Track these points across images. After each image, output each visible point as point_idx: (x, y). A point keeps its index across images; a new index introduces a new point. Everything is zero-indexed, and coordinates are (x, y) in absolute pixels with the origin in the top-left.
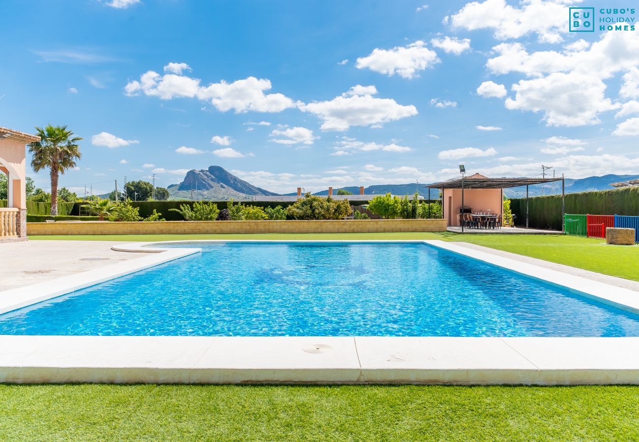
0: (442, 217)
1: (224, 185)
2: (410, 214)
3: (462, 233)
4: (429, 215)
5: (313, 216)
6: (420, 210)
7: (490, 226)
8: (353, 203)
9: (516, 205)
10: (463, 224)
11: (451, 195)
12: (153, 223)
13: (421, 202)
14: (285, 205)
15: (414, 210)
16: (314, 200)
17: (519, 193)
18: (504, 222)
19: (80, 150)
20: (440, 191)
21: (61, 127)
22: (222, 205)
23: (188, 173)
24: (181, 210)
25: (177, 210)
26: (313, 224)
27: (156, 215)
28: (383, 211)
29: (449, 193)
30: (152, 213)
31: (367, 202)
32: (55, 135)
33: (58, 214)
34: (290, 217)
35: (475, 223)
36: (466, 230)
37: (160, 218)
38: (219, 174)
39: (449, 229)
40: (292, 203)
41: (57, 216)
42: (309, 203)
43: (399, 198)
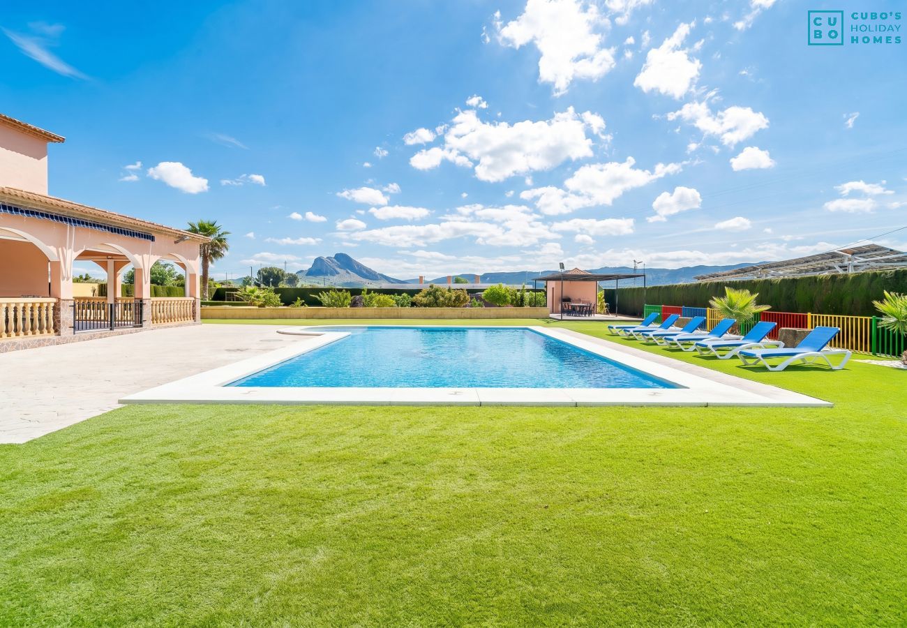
0: (545, 306)
1: (349, 271)
2: (520, 303)
3: (562, 320)
4: (534, 303)
5: (435, 303)
6: (527, 299)
7: (585, 314)
8: (470, 291)
9: (610, 296)
10: (563, 312)
11: (554, 286)
12: (299, 308)
13: (528, 290)
14: (412, 293)
15: (522, 299)
16: (437, 290)
17: (611, 285)
18: (598, 309)
19: (227, 243)
20: (544, 282)
21: (212, 221)
22: (355, 292)
23: (316, 260)
24: (320, 297)
25: (317, 297)
26: (437, 310)
27: (299, 301)
28: (495, 300)
29: (552, 284)
30: (296, 300)
31: (482, 290)
32: (205, 229)
33: (209, 299)
34: (413, 304)
35: (572, 311)
36: (565, 317)
37: (302, 305)
38: (344, 261)
39: (551, 315)
40: (418, 291)
41: (208, 301)
42: (433, 293)
43: (509, 287)
